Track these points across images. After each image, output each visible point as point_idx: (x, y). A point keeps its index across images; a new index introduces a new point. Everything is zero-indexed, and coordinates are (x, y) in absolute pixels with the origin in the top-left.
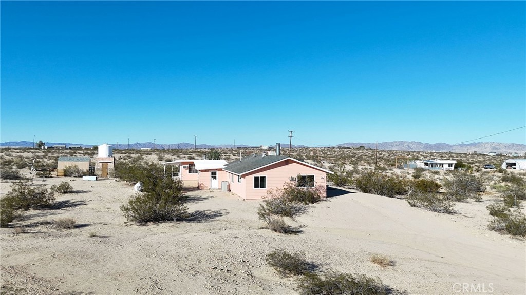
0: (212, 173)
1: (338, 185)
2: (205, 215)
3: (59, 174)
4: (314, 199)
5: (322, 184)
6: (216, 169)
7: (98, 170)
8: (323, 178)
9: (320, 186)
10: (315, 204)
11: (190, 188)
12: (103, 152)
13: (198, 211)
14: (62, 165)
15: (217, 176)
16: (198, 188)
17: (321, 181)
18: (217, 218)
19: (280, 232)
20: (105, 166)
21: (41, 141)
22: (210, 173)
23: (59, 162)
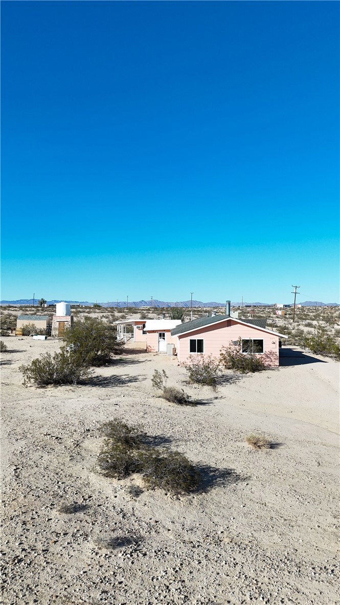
0: (160, 335)
1: (316, 352)
2: (119, 379)
3: (17, 333)
4: (257, 367)
5: (274, 350)
6: (164, 330)
7: (55, 329)
8: (274, 343)
9: (271, 353)
10: (256, 374)
11: (138, 351)
12: (61, 310)
13: (115, 375)
14: (21, 324)
15: (165, 337)
16: (145, 351)
17: (271, 345)
18: (129, 384)
19: (174, 402)
20: (62, 325)
21: (42, 299)
22: (157, 335)
23: (17, 320)
